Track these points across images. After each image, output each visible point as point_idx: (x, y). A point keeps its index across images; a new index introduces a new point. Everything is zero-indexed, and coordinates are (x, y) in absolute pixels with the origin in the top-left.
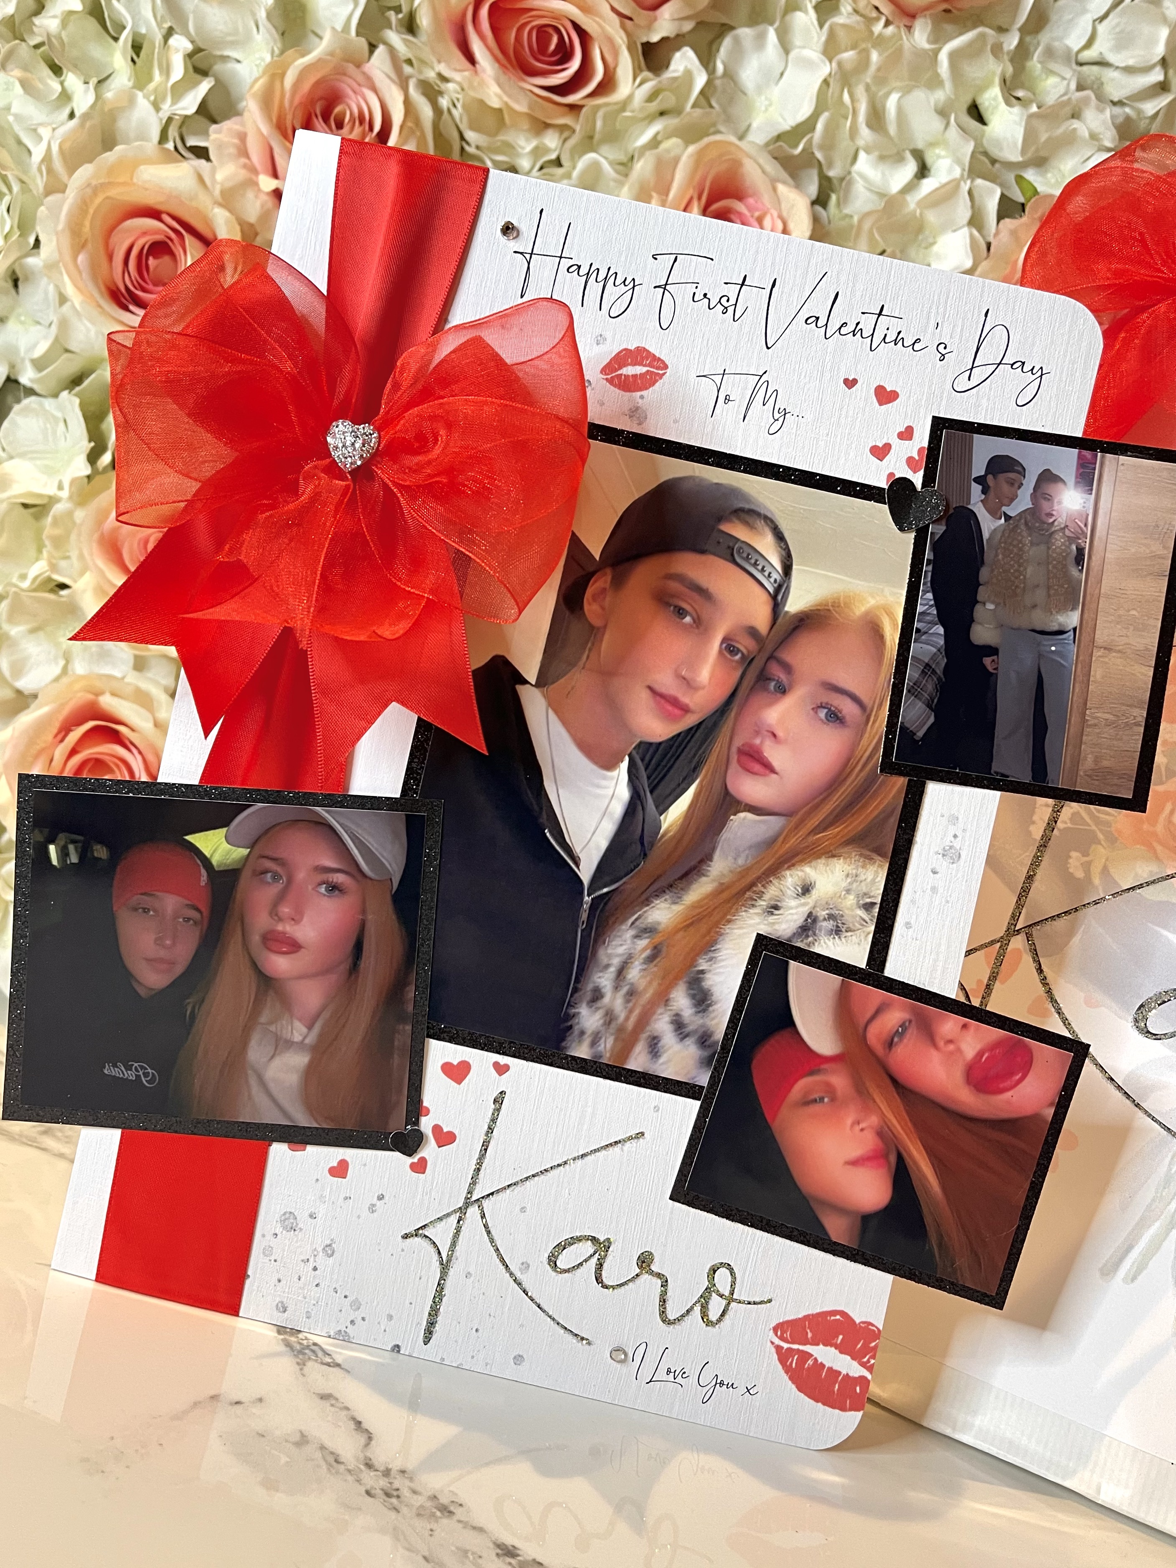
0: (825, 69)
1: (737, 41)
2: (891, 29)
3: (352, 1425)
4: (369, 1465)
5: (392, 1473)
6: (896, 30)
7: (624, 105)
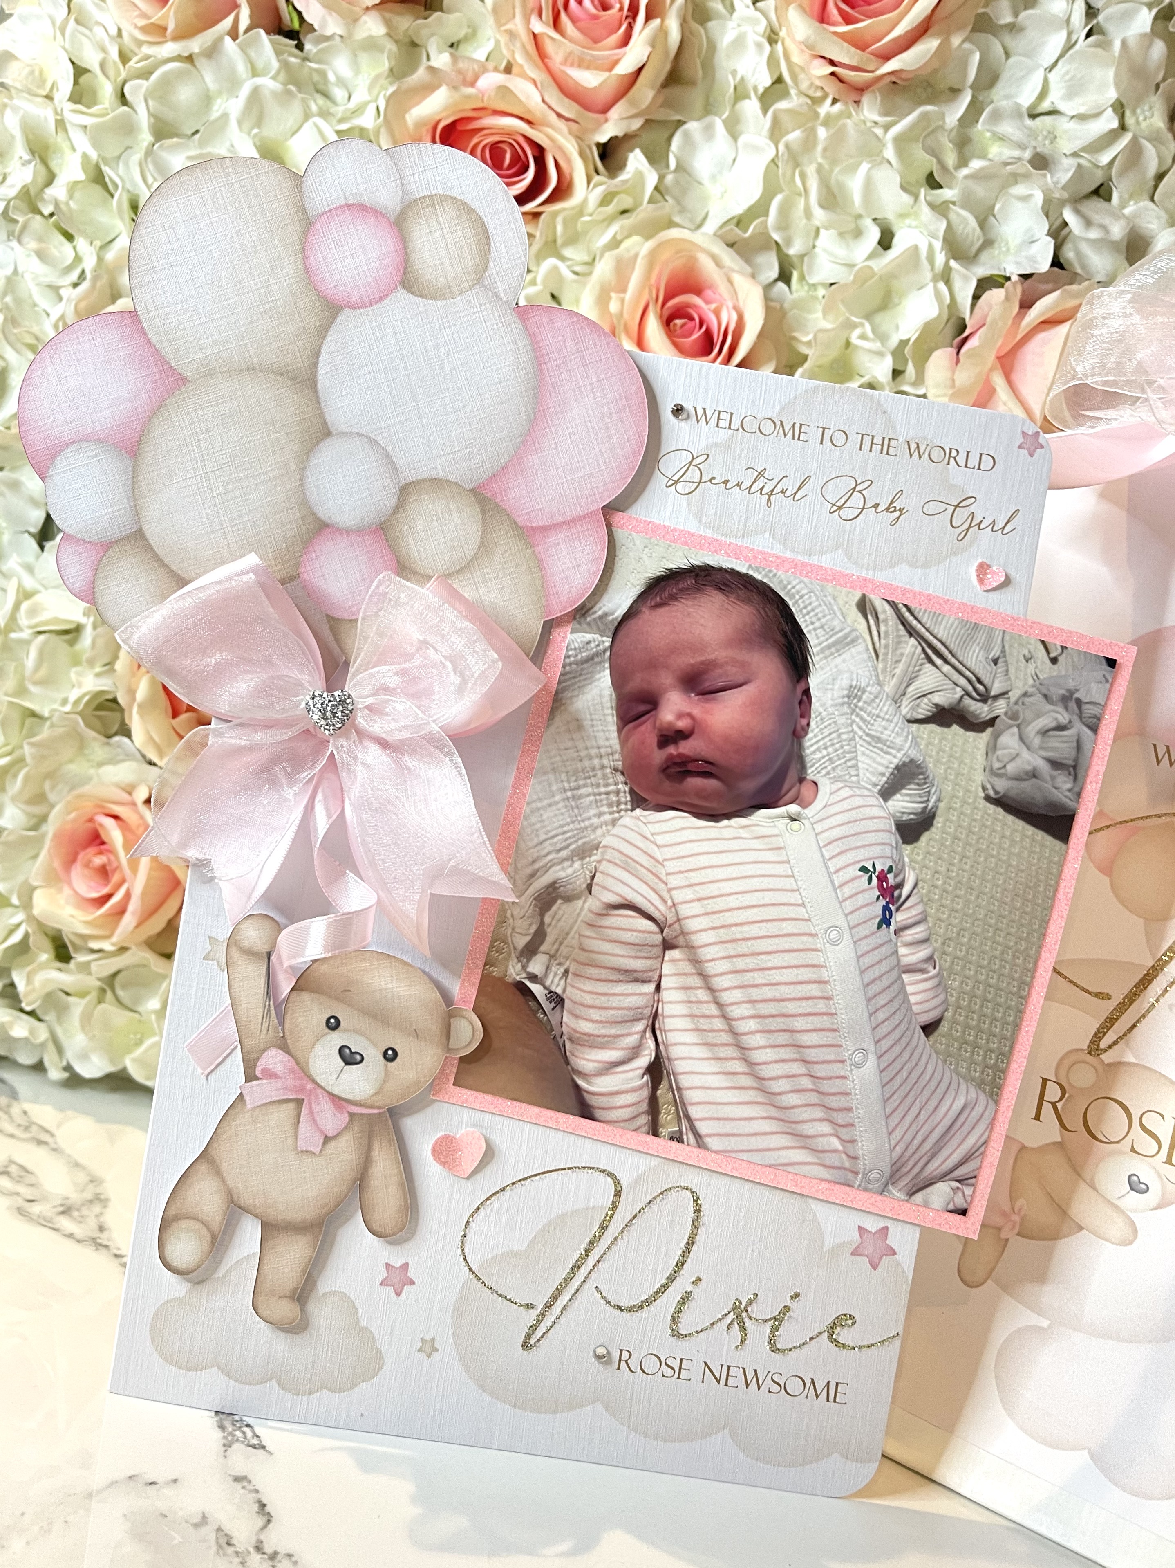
0: (770, 152)
1: (687, 135)
2: (838, 106)
3: (256, 1507)
4: (259, 1548)
5: (279, 1557)
6: (843, 107)
7: (581, 210)
